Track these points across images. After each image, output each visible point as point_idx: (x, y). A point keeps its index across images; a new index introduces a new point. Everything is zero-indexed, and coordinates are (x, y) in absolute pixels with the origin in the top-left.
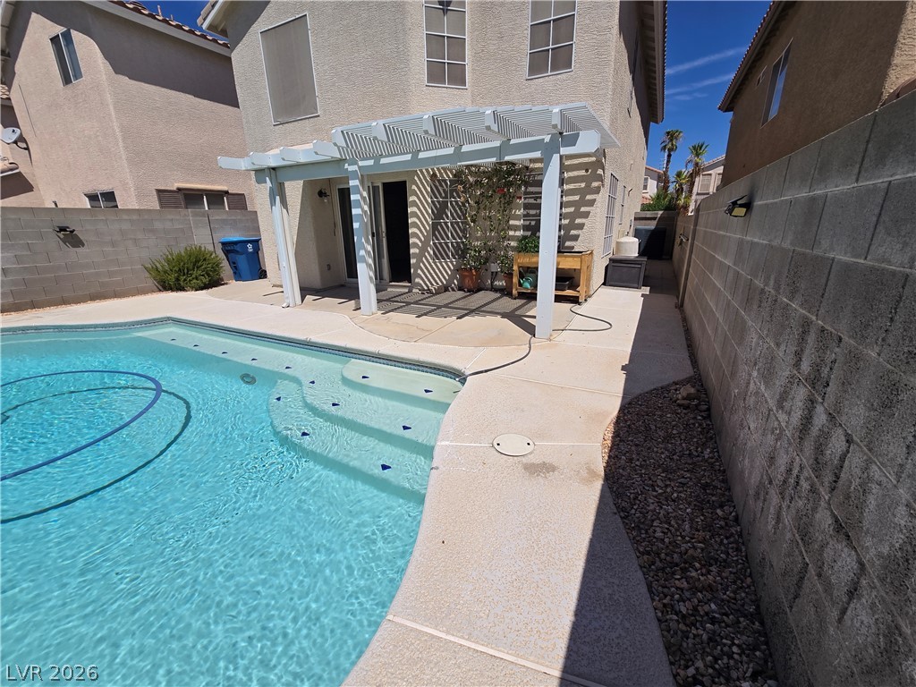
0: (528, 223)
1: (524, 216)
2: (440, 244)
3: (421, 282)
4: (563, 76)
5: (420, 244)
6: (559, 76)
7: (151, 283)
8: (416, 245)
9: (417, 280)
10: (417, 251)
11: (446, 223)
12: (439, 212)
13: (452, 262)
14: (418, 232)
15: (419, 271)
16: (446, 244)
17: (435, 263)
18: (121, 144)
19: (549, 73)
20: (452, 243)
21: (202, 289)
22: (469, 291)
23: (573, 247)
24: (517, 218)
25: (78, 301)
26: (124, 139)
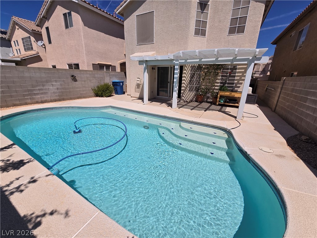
0: (222, 81)
1: (221, 79)
2: (191, 86)
3: (184, 99)
4: (241, 35)
5: (185, 86)
6: (239, 35)
7: (93, 94)
8: (184, 87)
9: (183, 98)
10: (184, 88)
11: (194, 80)
12: (192, 77)
13: (194, 93)
14: (185, 82)
15: (184, 95)
16: (193, 86)
17: (189, 93)
18: (84, 49)
19: (236, 34)
20: (195, 86)
21: (108, 97)
22: (199, 102)
23: (238, 90)
24: (219, 80)
25: (74, 99)
26: (85, 47)
